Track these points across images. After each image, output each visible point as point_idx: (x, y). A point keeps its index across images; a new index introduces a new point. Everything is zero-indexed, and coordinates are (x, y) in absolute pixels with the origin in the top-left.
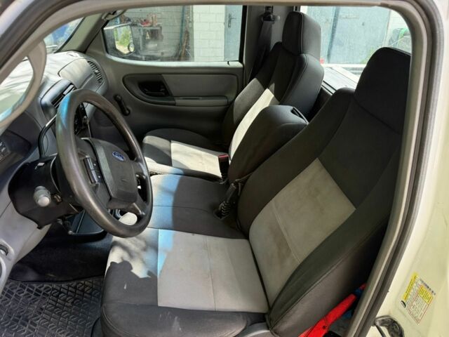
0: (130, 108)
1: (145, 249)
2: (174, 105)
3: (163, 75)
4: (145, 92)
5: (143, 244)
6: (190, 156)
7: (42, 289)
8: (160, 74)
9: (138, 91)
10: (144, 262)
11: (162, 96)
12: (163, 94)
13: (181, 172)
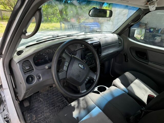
0: (129, 60)
1: (84, 109)
2: (147, 64)
3: (147, 50)
4: (137, 55)
5: (86, 106)
6: (141, 88)
7: (64, 101)
8: (146, 50)
9: (134, 54)
10: (80, 113)
11: (144, 59)
12: (145, 58)
13: (127, 91)
